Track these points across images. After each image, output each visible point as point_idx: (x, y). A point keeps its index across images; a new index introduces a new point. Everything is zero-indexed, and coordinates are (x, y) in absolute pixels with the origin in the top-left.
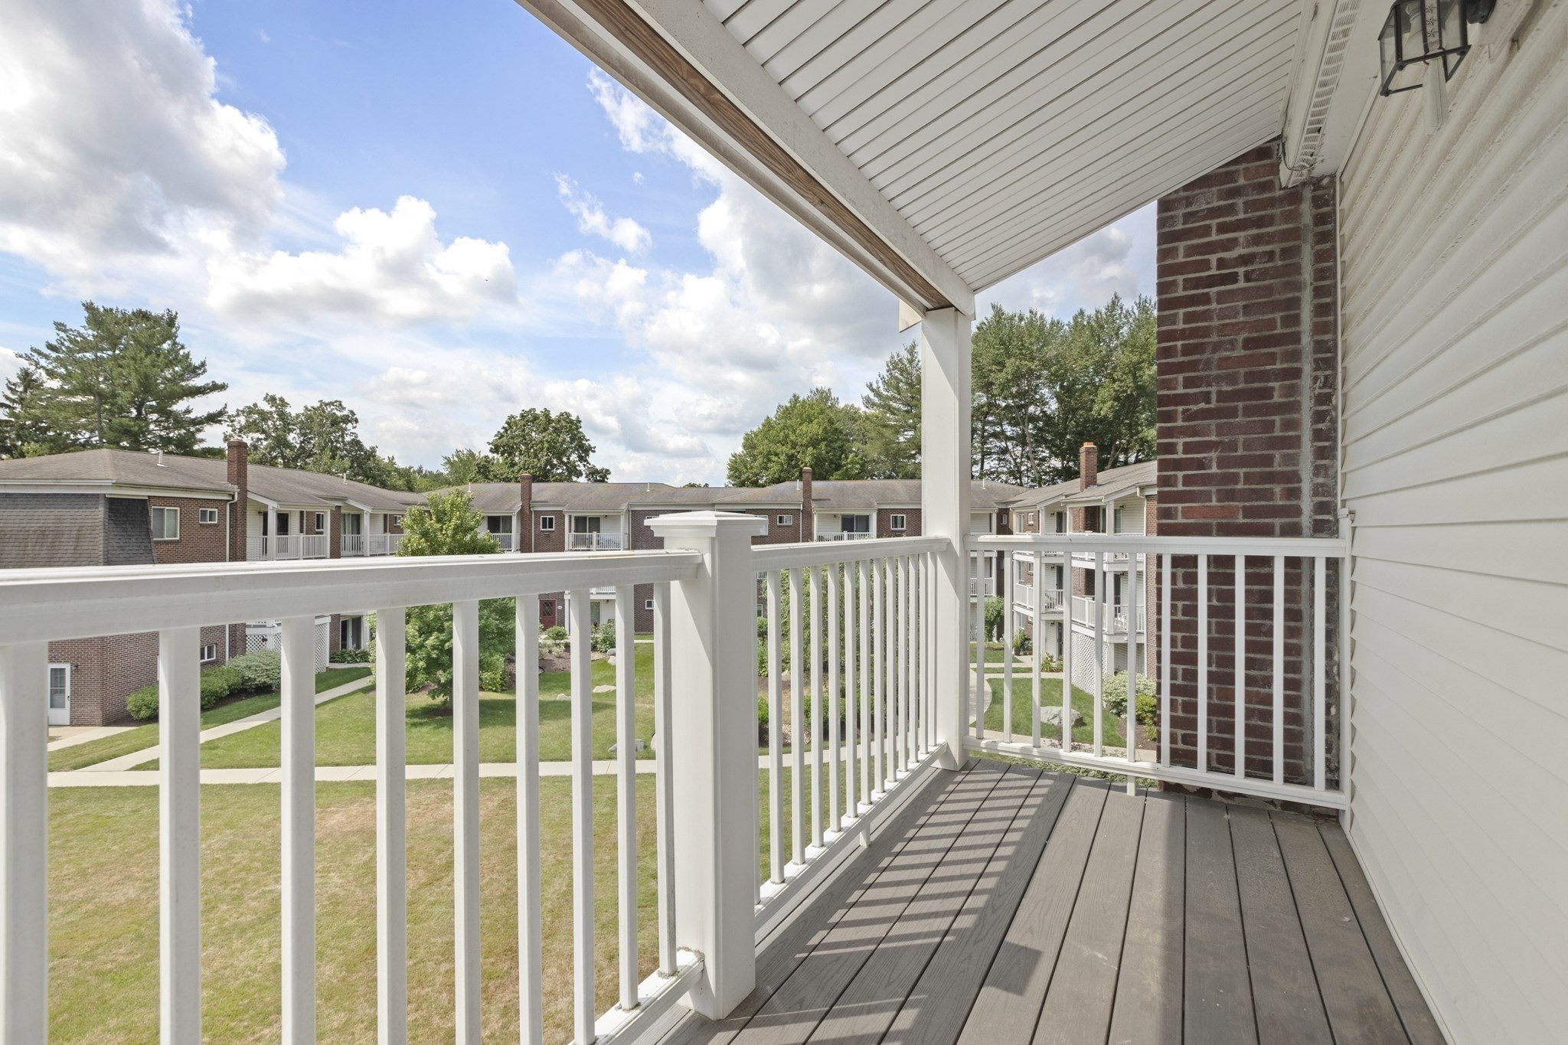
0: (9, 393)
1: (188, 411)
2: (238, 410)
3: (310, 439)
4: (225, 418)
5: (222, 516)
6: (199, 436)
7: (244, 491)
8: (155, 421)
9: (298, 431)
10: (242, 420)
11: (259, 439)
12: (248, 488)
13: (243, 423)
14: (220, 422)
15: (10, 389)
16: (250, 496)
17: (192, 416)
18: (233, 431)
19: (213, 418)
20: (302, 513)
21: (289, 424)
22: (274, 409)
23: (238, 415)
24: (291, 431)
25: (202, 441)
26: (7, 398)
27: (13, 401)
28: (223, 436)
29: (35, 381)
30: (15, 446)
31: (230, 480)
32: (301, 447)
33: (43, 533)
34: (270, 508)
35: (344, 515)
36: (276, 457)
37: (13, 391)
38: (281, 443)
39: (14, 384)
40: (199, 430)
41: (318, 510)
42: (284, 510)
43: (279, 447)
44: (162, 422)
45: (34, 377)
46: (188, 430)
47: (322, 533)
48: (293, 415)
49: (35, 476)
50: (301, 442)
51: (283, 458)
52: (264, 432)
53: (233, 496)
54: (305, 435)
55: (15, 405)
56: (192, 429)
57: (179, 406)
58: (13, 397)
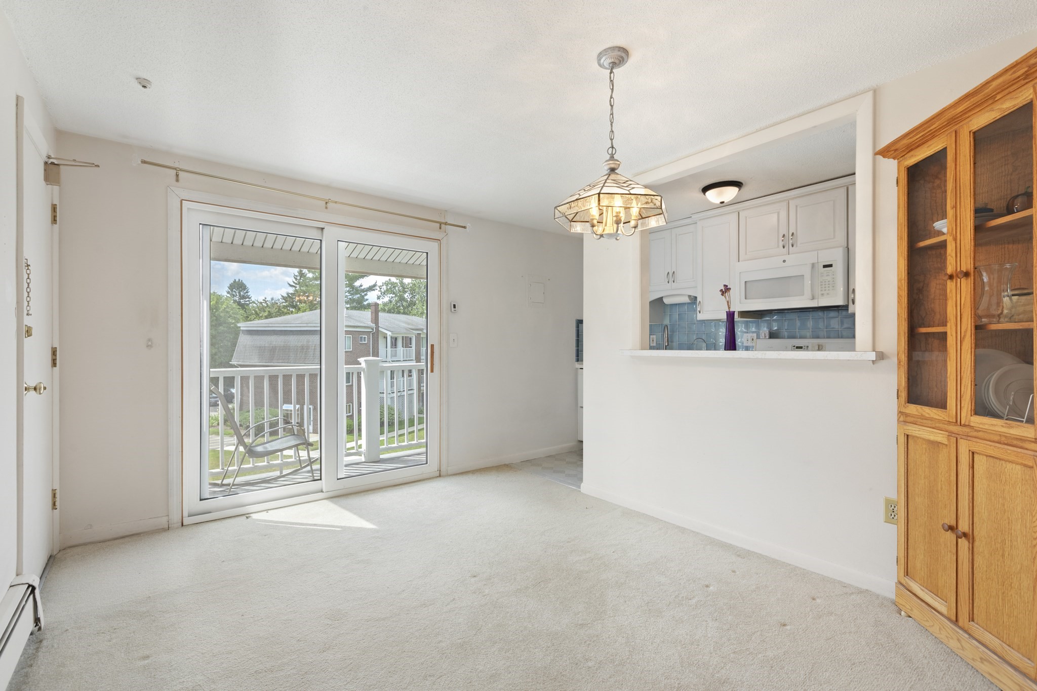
0: (294, 280)
1: (361, 286)
2: (383, 283)
3: (415, 296)
4: (377, 288)
5: (369, 339)
6: (366, 297)
7: (377, 327)
8: (348, 291)
9: (409, 292)
10: (385, 287)
11: (392, 297)
12: (380, 325)
13: (385, 289)
14: (374, 290)
15: (295, 278)
16: (380, 329)
17: (362, 288)
18: (381, 294)
19: (371, 288)
20: (403, 337)
21: (405, 288)
22: (398, 281)
23: (383, 285)
24: (406, 292)
25: (367, 300)
26: (294, 282)
27: (296, 284)
28: (377, 296)
29: (304, 274)
30: (297, 305)
31: (372, 322)
32: (410, 300)
33: (302, 347)
34: (388, 335)
35: (423, 338)
36: (399, 306)
37: (296, 279)
38: (402, 299)
39: (296, 276)
40: (366, 295)
41: (410, 336)
42: (395, 336)
43: (401, 301)
44: (350, 291)
45: (303, 272)
46: (361, 295)
47: (411, 347)
48: (407, 283)
49: (300, 322)
50: (411, 298)
51: (403, 306)
52: (394, 293)
53: (373, 329)
54: (412, 294)
55: (297, 286)
56: (363, 294)
57: (357, 284)
58: (296, 282)
